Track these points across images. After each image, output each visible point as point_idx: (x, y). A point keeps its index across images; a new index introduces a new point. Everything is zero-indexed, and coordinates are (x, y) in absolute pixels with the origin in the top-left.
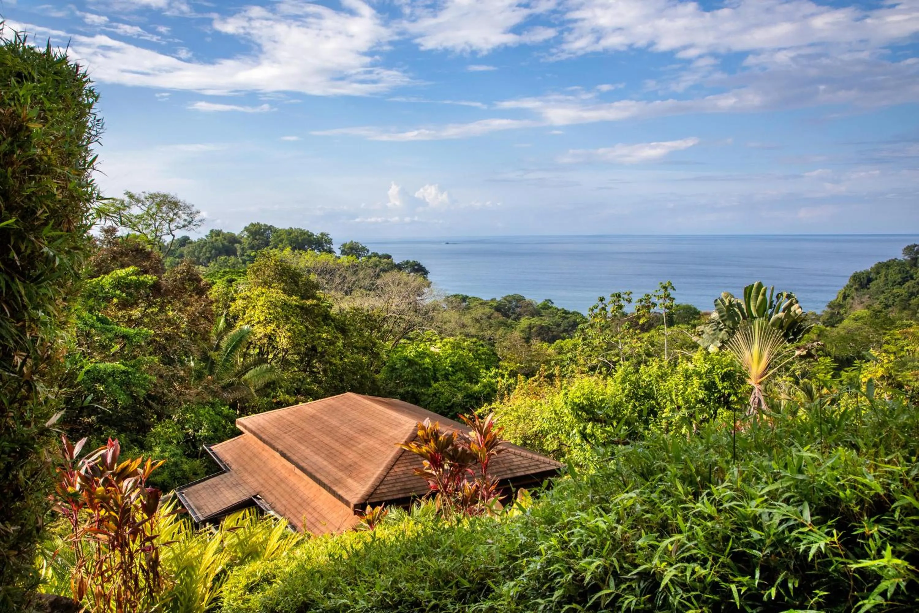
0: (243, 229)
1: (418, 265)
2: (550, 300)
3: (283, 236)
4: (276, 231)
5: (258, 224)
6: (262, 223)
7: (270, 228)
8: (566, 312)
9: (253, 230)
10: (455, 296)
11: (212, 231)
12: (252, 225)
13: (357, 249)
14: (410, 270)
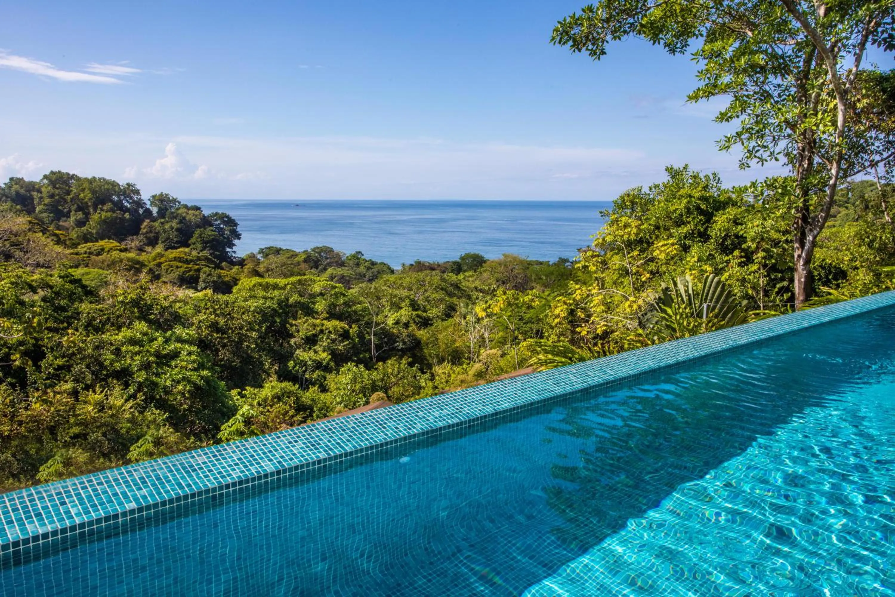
0: (41, 177)
1: (228, 217)
2: (360, 252)
3: (84, 186)
4: (78, 179)
5: (59, 172)
6: (64, 171)
7: (73, 177)
8: (373, 264)
9: (53, 179)
10: (269, 248)
11: (11, 179)
12: (52, 173)
13: (169, 200)
14: (219, 222)
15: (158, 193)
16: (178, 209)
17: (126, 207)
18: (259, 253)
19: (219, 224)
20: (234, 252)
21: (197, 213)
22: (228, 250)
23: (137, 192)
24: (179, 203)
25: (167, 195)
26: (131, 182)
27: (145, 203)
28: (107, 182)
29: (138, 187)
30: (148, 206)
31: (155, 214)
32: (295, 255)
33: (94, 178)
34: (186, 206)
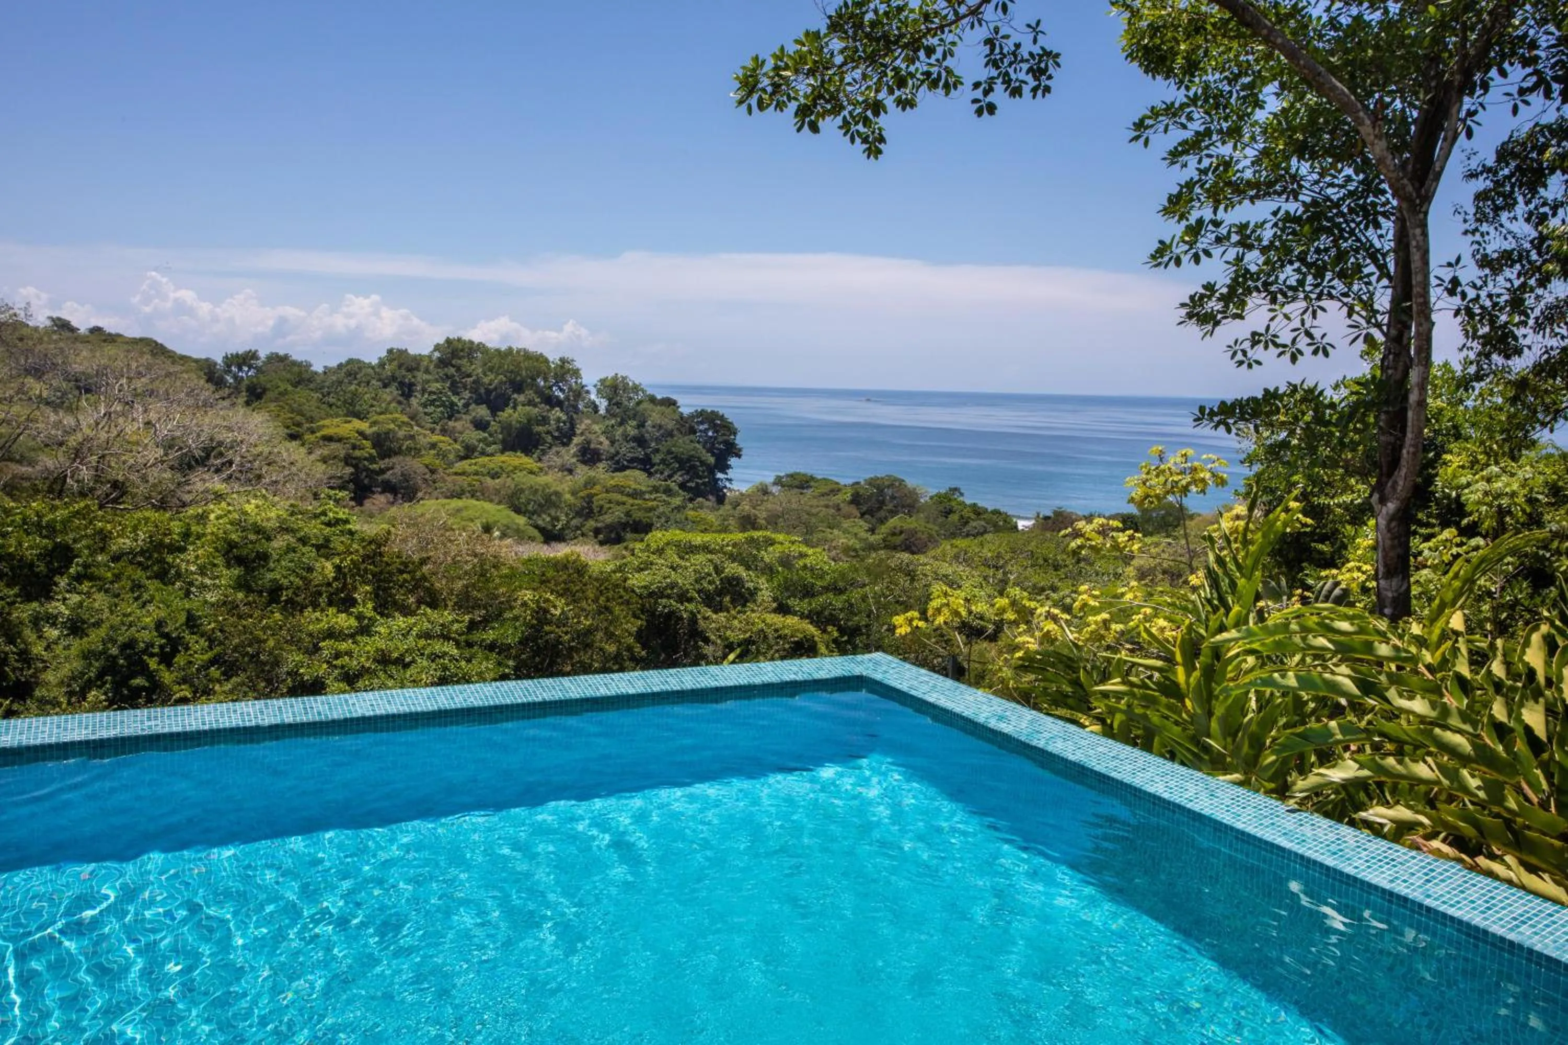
0: (432, 348)
1: (721, 418)
2: (957, 490)
3: (494, 362)
4: (486, 351)
5: (459, 340)
7: (479, 347)
8: (978, 512)
9: (449, 351)
10: (793, 476)
12: (449, 341)
13: (626, 388)
14: (706, 426)
15: (610, 375)
16: (639, 403)
17: (557, 397)
18: (775, 484)
19: (706, 431)
20: (730, 480)
21: (668, 411)
22: (720, 475)
23: (576, 373)
24: (643, 391)
25: (624, 378)
26: (568, 355)
27: (588, 392)
28: (528, 356)
29: (577, 365)
30: (593, 397)
31: (602, 411)
32: (836, 490)
33: (510, 349)
34: (652, 399)
